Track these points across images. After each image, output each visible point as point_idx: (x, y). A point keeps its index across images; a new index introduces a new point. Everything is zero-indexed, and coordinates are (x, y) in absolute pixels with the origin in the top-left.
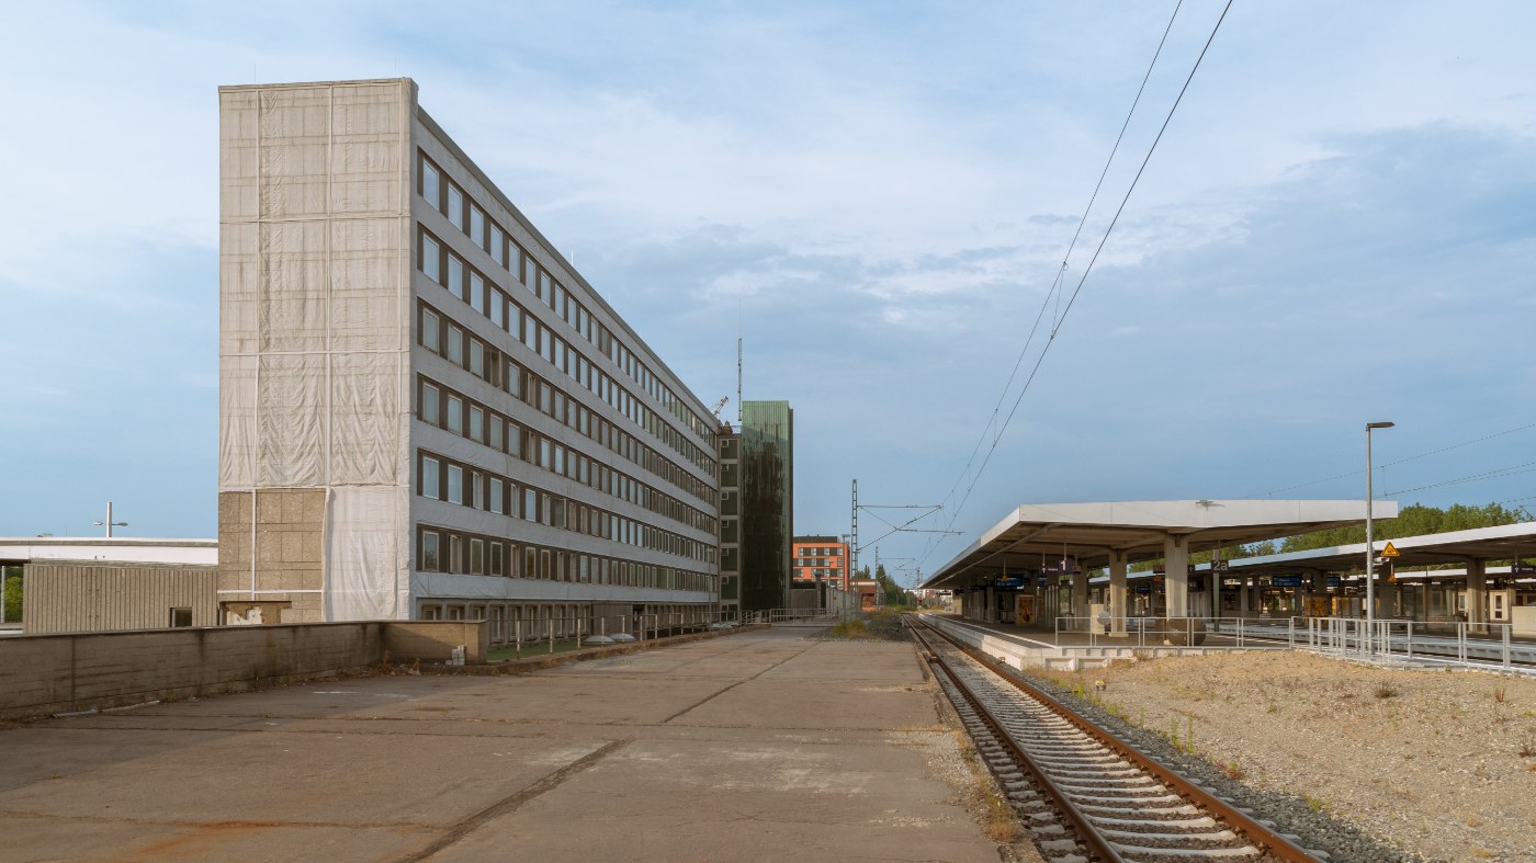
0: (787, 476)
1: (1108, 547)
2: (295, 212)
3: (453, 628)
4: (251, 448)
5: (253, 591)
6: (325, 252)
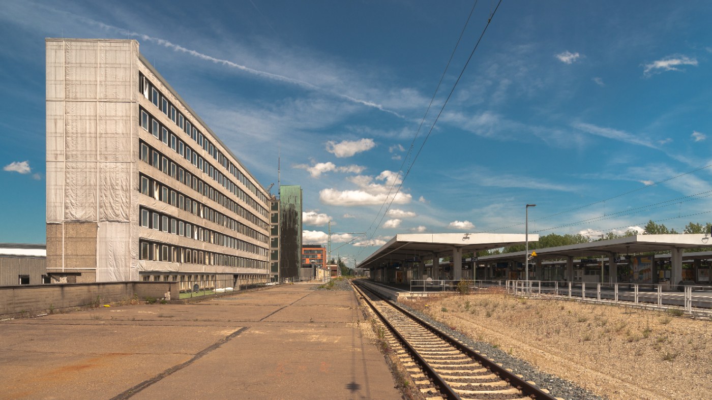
0: (300, 218)
1: (432, 251)
2: (82, 97)
3: (165, 284)
4: (61, 203)
5: (63, 268)
6: (96, 116)
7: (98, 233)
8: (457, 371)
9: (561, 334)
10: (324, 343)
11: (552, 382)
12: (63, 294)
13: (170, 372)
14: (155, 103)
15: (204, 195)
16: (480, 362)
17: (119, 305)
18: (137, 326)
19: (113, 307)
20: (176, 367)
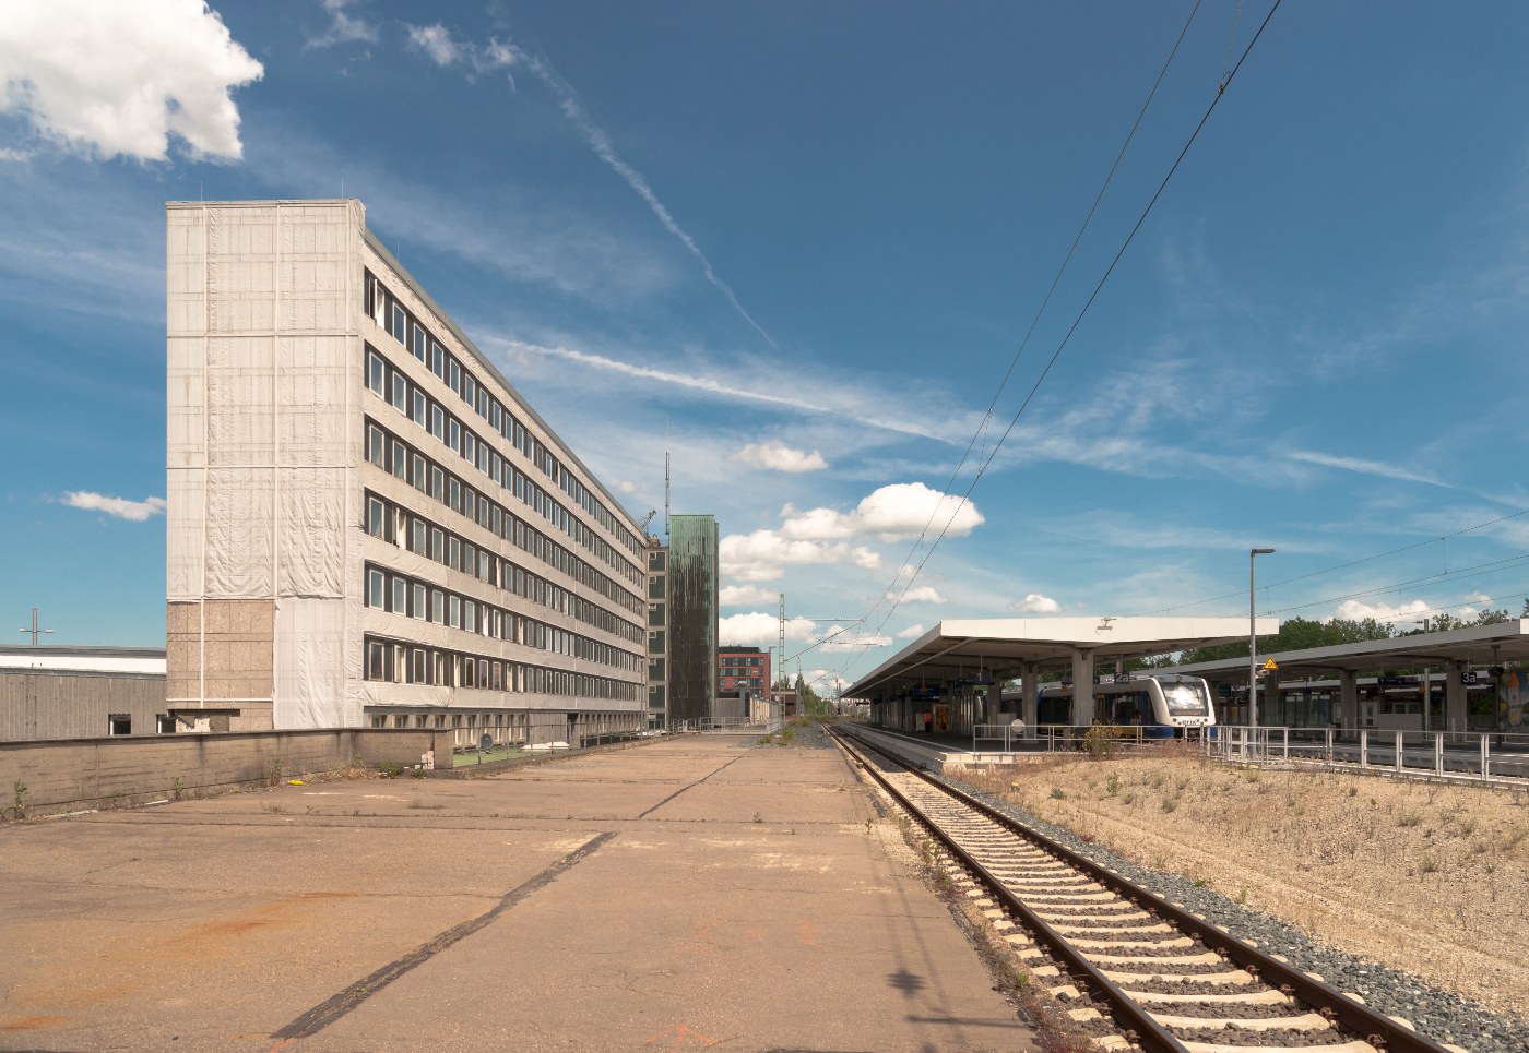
0: (713, 587)
1: (1020, 659)
2: (243, 328)
3: (422, 735)
4: (199, 558)
5: (202, 699)
6: (273, 368)
7: (276, 622)
8: (1120, 944)
9: (1359, 854)
10: (796, 874)
11: (1365, 976)
12: (202, 756)
13: (447, 940)
14: (399, 337)
15: (503, 537)
16: (1173, 922)
17: (324, 780)
18: (365, 830)
19: (310, 785)
20: (458, 928)
